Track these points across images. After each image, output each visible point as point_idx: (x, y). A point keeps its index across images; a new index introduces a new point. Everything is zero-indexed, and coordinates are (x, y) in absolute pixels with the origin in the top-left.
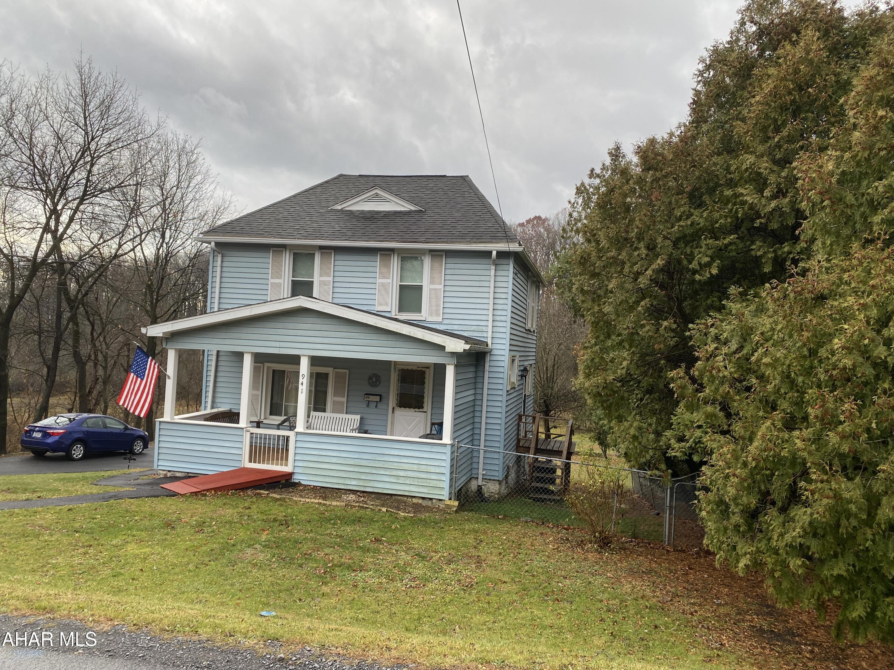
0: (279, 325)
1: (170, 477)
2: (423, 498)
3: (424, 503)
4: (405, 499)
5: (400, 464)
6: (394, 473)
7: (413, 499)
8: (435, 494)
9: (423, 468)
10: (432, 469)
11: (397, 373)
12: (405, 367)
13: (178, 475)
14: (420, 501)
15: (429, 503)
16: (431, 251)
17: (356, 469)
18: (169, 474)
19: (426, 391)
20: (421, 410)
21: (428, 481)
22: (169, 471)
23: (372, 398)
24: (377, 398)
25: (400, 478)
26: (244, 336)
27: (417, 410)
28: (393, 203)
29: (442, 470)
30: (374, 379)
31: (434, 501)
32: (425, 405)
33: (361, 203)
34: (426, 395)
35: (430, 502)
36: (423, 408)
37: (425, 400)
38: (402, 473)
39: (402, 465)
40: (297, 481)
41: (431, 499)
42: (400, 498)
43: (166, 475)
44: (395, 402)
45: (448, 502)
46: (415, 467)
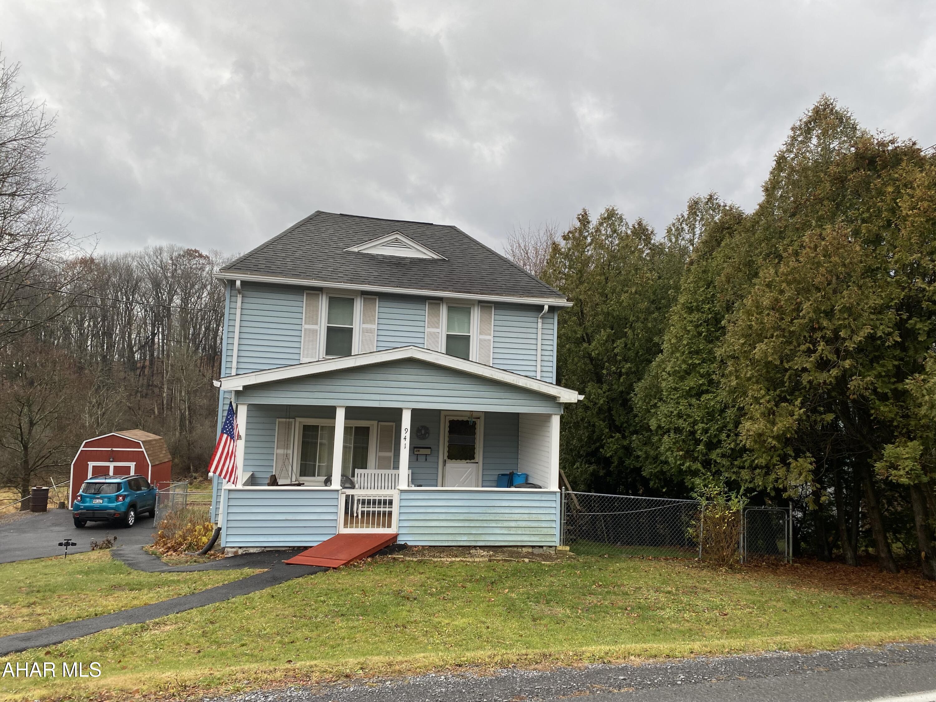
0: (379, 376)
1: (242, 555)
2: (533, 547)
3: (536, 551)
4: (515, 549)
5: (510, 515)
6: (506, 524)
7: (523, 549)
8: (545, 541)
9: (534, 517)
10: (543, 518)
11: (447, 424)
12: (455, 418)
13: (252, 551)
14: (530, 550)
15: (540, 551)
16: (480, 302)
17: (467, 524)
18: (240, 552)
19: (477, 441)
20: (472, 461)
21: (539, 529)
22: (240, 548)
23: (423, 451)
24: (428, 451)
25: (511, 529)
26: (338, 389)
27: (468, 461)
28: (414, 250)
29: (553, 517)
30: (423, 432)
31: (545, 548)
32: (476, 456)
33: (379, 247)
34: (477, 446)
35: (541, 549)
36: (474, 458)
37: (477, 451)
38: (513, 524)
39: (513, 515)
40: (403, 543)
41: (541, 547)
42: (510, 549)
43: (236, 552)
44: (446, 454)
45: (560, 548)
46: (526, 517)
